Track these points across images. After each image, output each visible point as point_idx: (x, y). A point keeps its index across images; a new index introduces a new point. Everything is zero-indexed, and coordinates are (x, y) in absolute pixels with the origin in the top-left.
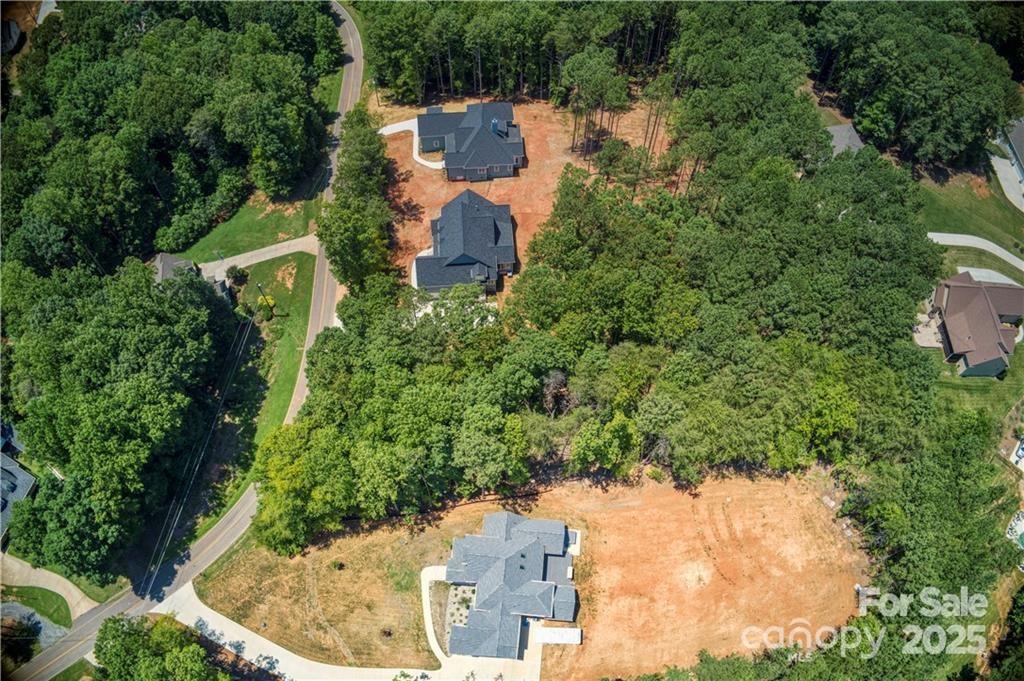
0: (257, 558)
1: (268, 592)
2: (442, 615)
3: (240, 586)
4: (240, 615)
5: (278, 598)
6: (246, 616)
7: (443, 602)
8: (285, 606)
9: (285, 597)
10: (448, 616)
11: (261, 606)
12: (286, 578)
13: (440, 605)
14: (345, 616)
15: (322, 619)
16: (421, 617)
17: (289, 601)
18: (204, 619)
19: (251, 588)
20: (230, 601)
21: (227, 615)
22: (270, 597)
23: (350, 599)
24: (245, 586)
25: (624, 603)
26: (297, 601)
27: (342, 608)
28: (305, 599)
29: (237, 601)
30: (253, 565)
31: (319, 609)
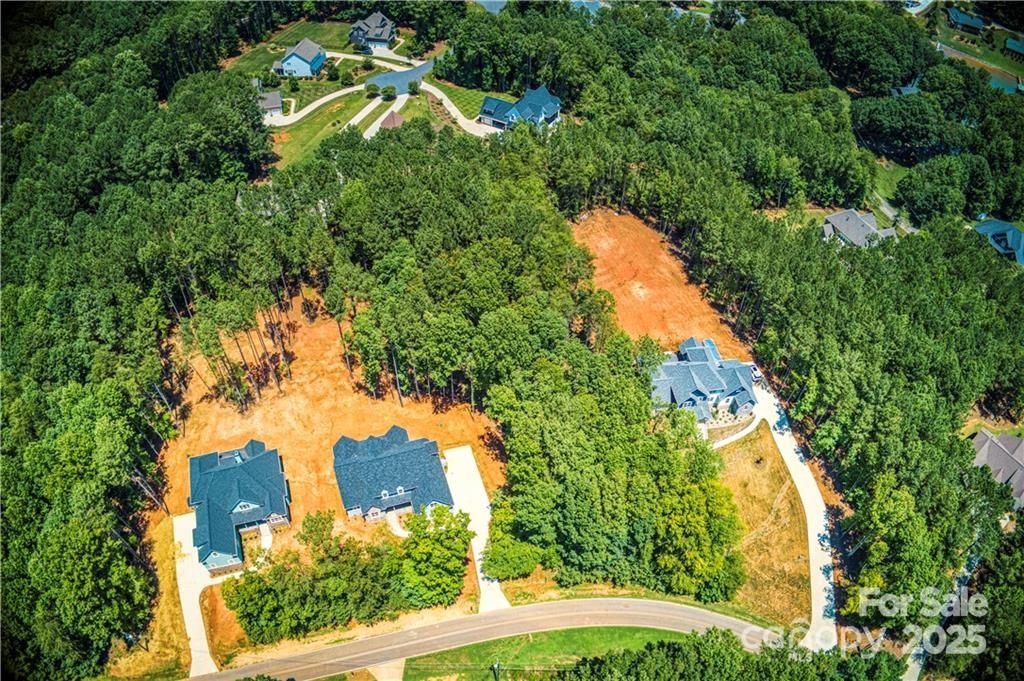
0: (749, 599)
1: (773, 570)
2: (729, 429)
3: (780, 598)
4: (802, 582)
5: (773, 560)
6: (801, 577)
7: (720, 431)
8: (776, 552)
9: (769, 554)
10: (726, 425)
11: (787, 569)
12: (753, 562)
13: (722, 432)
14: (760, 501)
15: (771, 518)
16: (737, 442)
17: (771, 550)
18: (822, 612)
19: (777, 587)
20: (797, 599)
21: (809, 593)
22: (776, 567)
23: (745, 503)
24: (778, 593)
25: (671, 326)
26: (767, 544)
27: (755, 506)
28: (763, 539)
29: (793, 592)
30: (756, 598)
31: (765, 524)
